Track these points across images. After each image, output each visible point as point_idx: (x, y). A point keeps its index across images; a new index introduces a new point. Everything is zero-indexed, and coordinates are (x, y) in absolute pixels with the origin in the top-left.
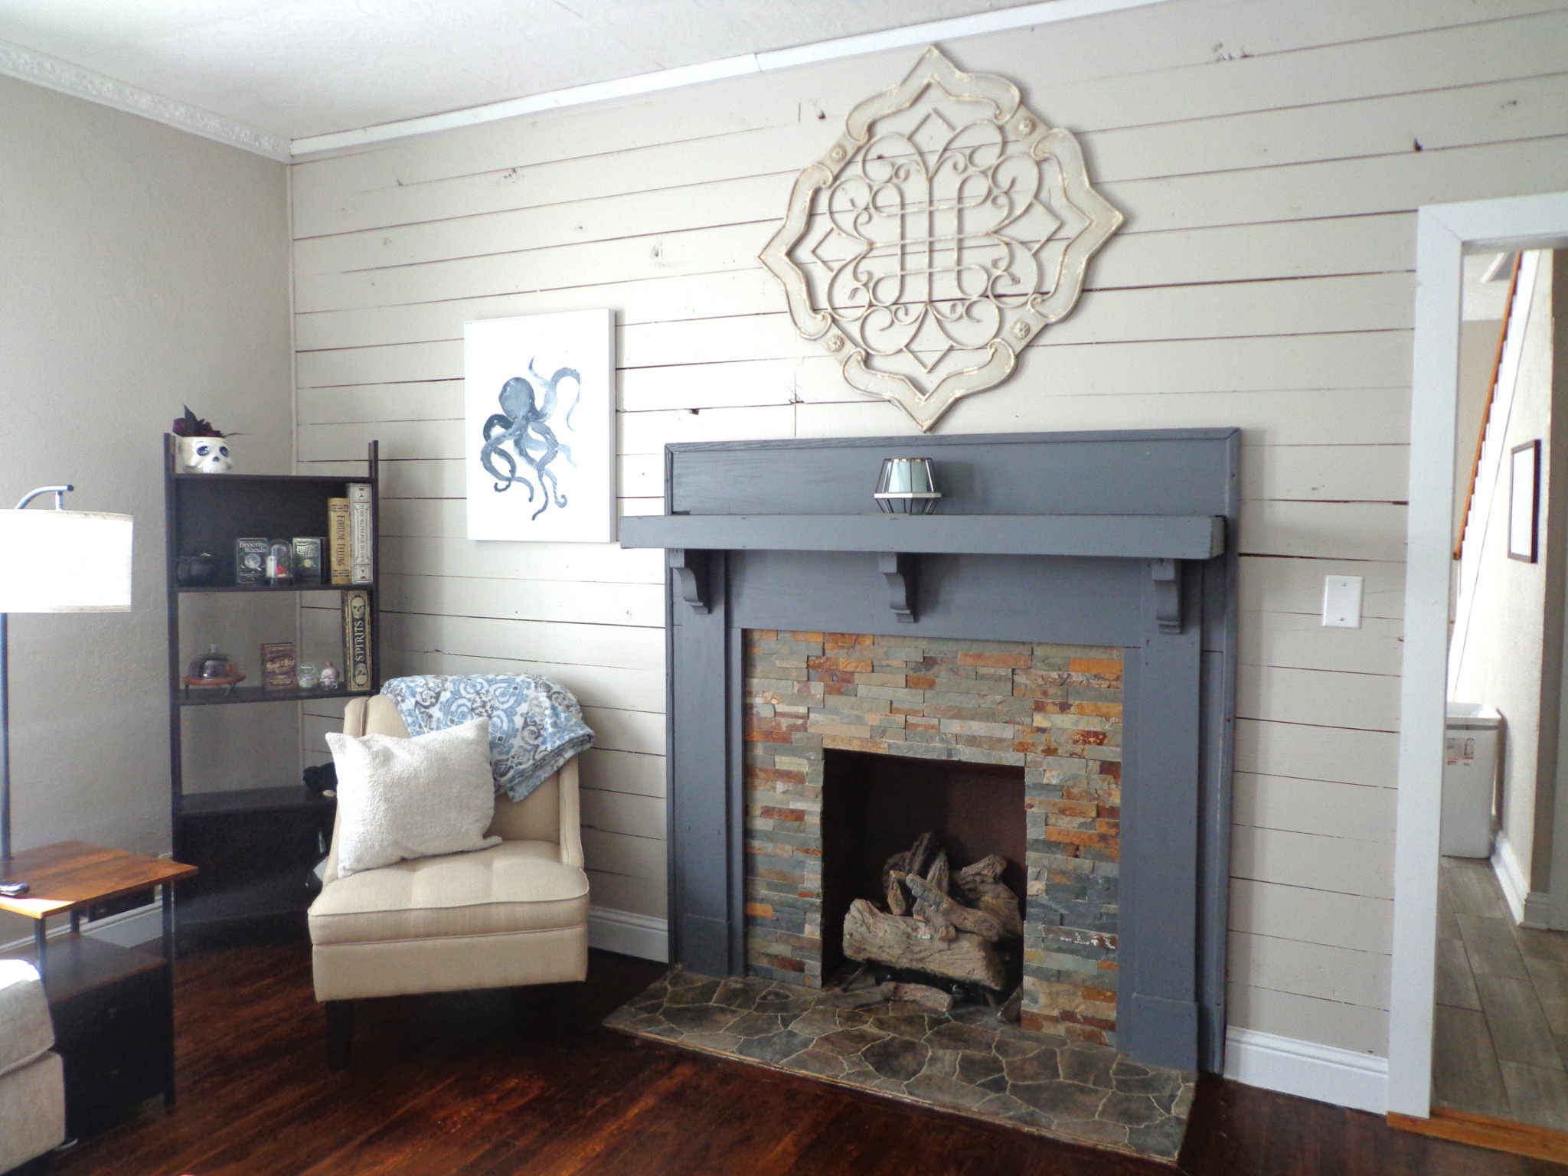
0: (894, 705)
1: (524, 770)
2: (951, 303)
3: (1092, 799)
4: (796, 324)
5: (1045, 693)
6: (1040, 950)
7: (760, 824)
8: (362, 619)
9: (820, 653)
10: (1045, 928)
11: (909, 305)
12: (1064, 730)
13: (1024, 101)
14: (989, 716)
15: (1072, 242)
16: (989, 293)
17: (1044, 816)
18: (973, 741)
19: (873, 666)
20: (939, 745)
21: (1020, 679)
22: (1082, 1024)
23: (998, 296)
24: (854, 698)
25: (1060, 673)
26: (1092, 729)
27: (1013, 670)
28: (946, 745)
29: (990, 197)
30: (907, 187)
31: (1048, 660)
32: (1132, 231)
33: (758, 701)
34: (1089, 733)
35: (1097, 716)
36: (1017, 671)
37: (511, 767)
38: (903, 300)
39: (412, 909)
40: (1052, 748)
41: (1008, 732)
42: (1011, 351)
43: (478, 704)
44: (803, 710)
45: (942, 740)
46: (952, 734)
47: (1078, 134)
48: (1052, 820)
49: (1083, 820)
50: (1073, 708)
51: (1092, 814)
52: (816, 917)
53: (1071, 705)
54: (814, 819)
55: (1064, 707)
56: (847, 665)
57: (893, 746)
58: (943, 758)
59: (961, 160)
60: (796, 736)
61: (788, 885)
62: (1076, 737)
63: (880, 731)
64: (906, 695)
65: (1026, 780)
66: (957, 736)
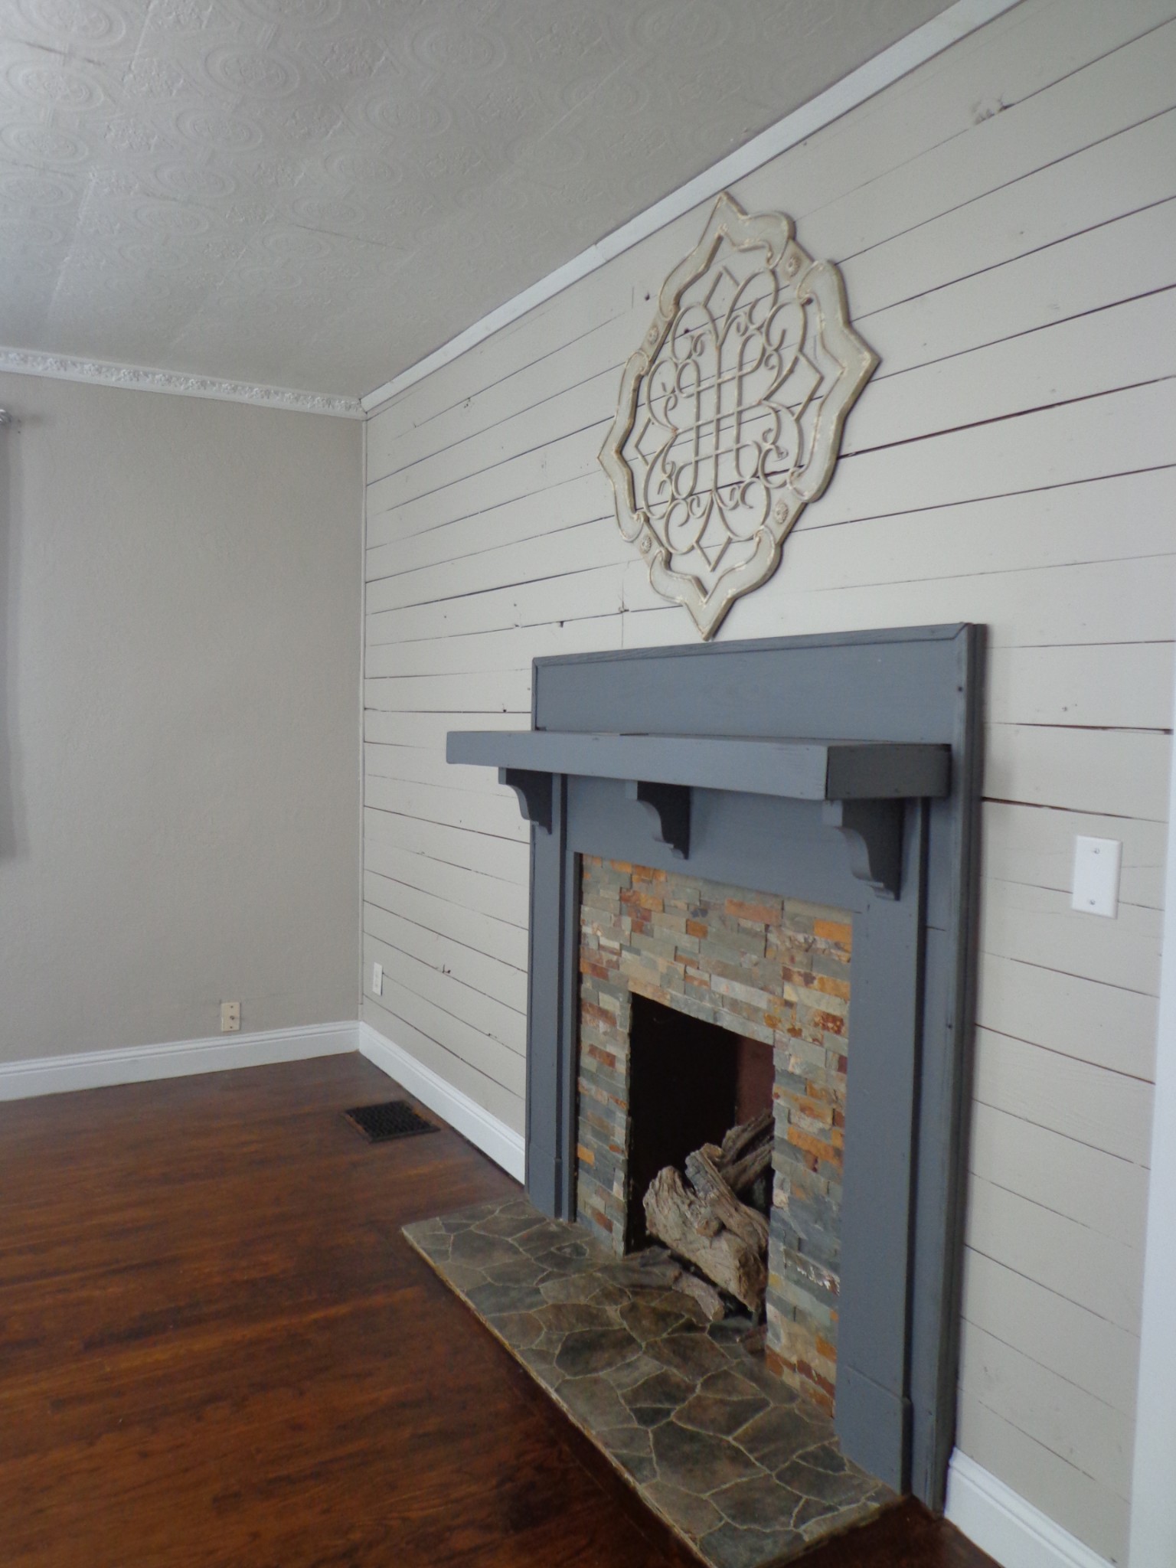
0: (679, 953)
2: (730, 488)
3: (831, 1102)
4: (620, 526)
5: (792, 959)
6: (782, 1278)
7: (587, 1062)
9: (628, 886)
10: (785, 1251)
11: (699, 495)
12: (808, 1008)
13: (793, 236)
14: (748, 979)
15: (826, 399)
16: (760, 474)
17: (787, 1111)
18: (735, 1005)
19: (664, 906)
20: (708, 1005)
21: (773, 937)
22: (816, 1383)
23: (766, 475)
24: (651, 939)
25: (807, 936)
26: (831, 1011)
27: (767, 927)
28: (713, 1006)
29: (764, 359)
30: (701, 360)
31: (797, 919)
32: (881, 376)
33: (586, 930)
34: (828, 1015)
35: (836, 995)
36: (771, 928)
38: (696, 491)
40: (797, 1028)
41: (761, 1000)
42: (772, 538)
44: (616, 945)
45: (712, 1001)
46: (719, 994)
47: (835, 265)
48: (794, 1119)
49: (821, 1125)
50: (816, 982)
51: (829, 1120)
52: (621, 1175)
53: (814, 978)
54: (622, 1068)
55: (808, 980)
56: (647, 901)
57: (675, 998)
58: (711, 1021)
59: (743, 320)
60: (612, 973)
61: (604, 1135)
62: (817, 1019)
63: (667, 979)
64: (687, 942)
65: (775, 1063)
66: (723, 997)
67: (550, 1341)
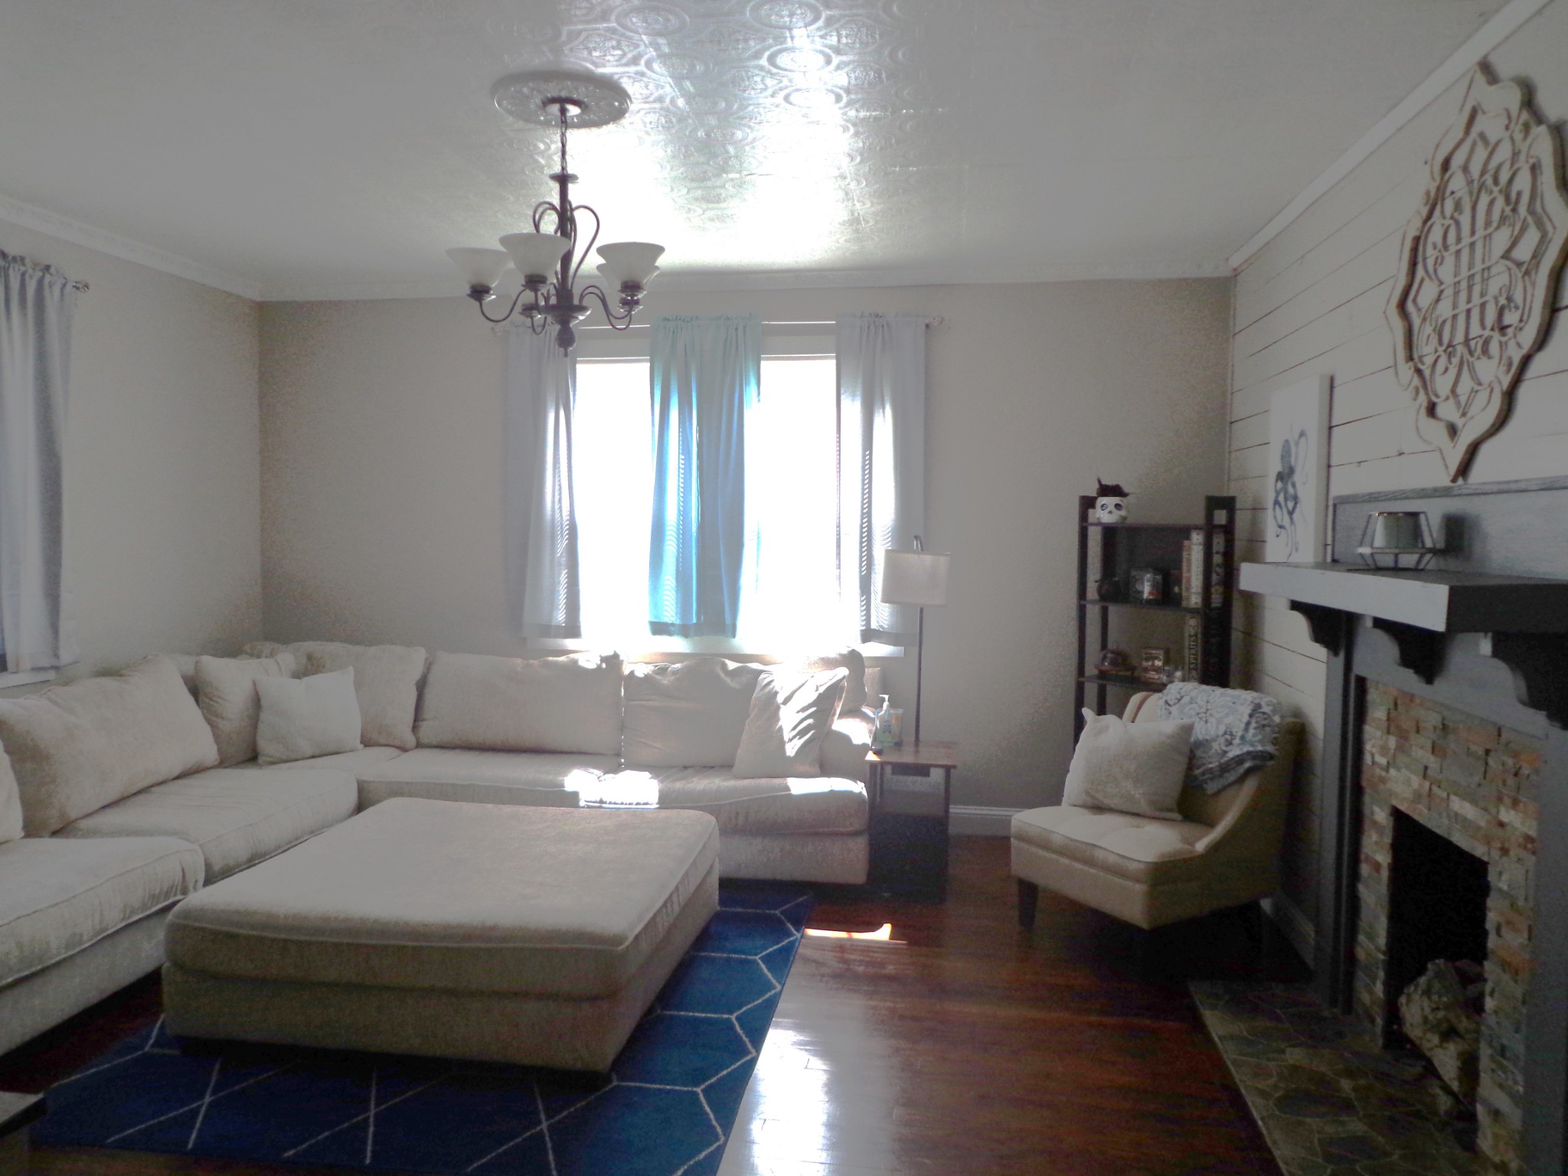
0: (1427, 772)
1: (1212, 769)
2: (1475, 341)
3: (1527, 918)
4: (1397, 375)
5: (1504, 783)
6: (1489, 1080)
7: (1365, 869)
8: (1196, 635)
9: (1394, 709)
10: (1491, 1055)
11: (1455, 347)
12: (1515, 829)
13: (1527, 102)
14: (1474, 799)
16: (1496, 326)
17: (1497, 924)
18: (1464, 824)
19: (1418, 728)
20: (1446, 821)
21: (1491, 761)
23: (1502, 328)
24: (1408, 758)
25: (1516, 762)
26: (1530, 833)
27: (1487, 752)
28: (1449, 823)
29: (1503, 219)
30: (1461, 220)
31: (1510, 745)
33: (1365, 746)
34: (1528, 836)
35: (1533, 818)
36: (1490, 753)
37: (1204, 764)
38: (1453, 344)
39: (1101, 848)
40: (1506, 847)
41: (1483, 821)
42: (1501, 389)
43: (1204, 710)
44: (1385, 762)
45: (1449, 818)
46: (1454, 812)
48: (1501, 932)
49: (1521, 940)
50: (1521, 805)
51: (1526, 935)
52: (1381, 974)
53: (1520, 801)
54: (1385, 874)
55: (1515, 803)
56: (1407, 724)
57: (1421, 815)
58: (1446, 836)
59: (1489, 181)
60: (1381, 787)
61: (1371, 937)
62: (1521, 840)
63: (1417, 797)
64: (1432, 761)
65: (1489, 879)
66: (1456, 814)
67: (1275, 1087)
